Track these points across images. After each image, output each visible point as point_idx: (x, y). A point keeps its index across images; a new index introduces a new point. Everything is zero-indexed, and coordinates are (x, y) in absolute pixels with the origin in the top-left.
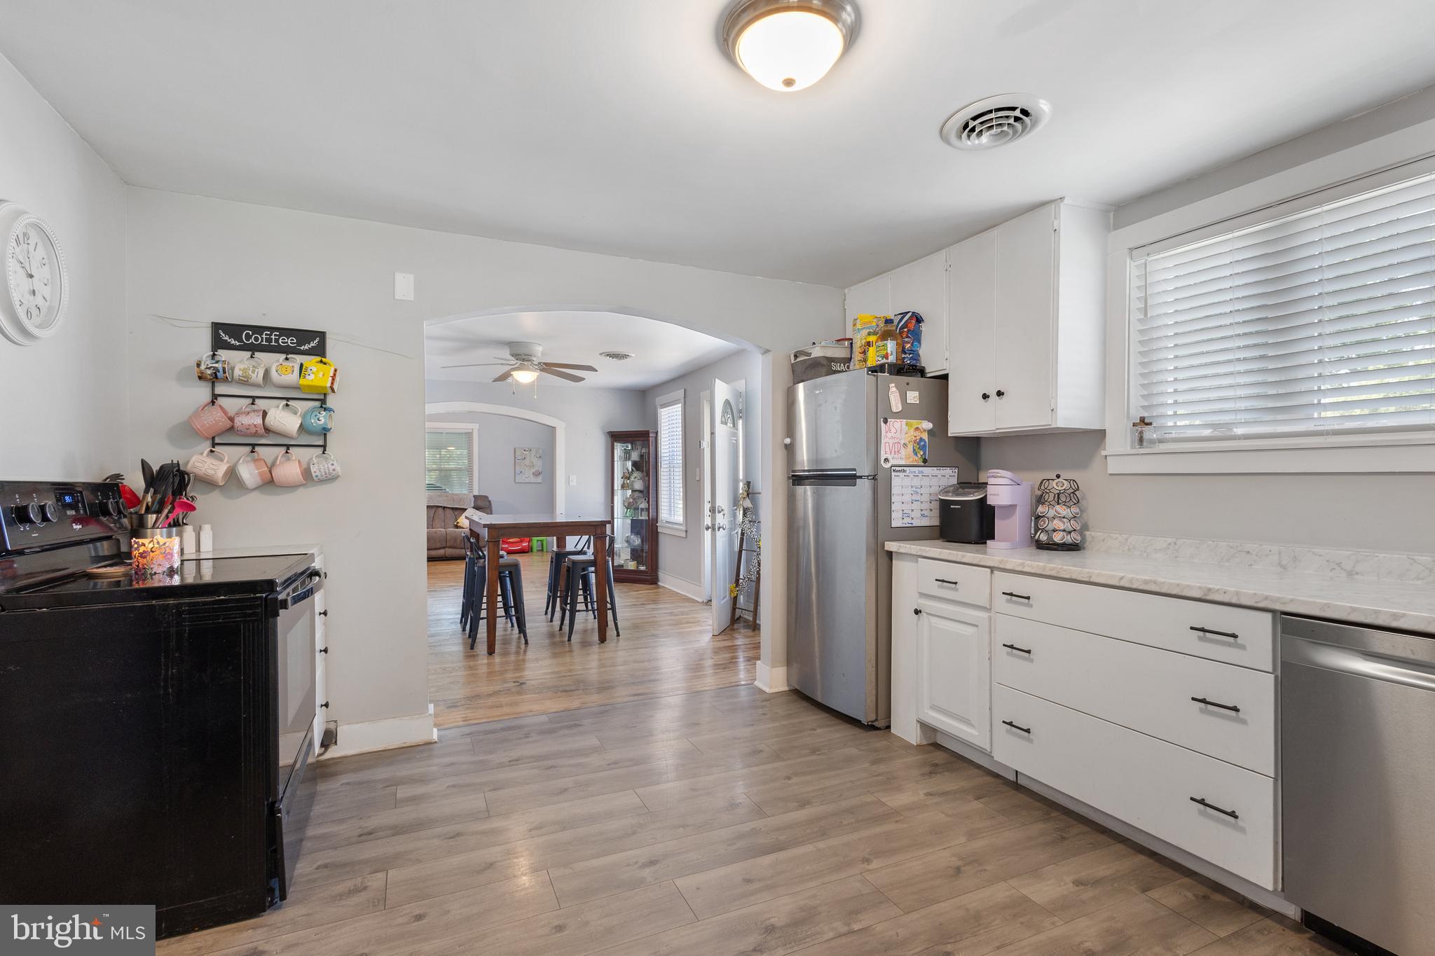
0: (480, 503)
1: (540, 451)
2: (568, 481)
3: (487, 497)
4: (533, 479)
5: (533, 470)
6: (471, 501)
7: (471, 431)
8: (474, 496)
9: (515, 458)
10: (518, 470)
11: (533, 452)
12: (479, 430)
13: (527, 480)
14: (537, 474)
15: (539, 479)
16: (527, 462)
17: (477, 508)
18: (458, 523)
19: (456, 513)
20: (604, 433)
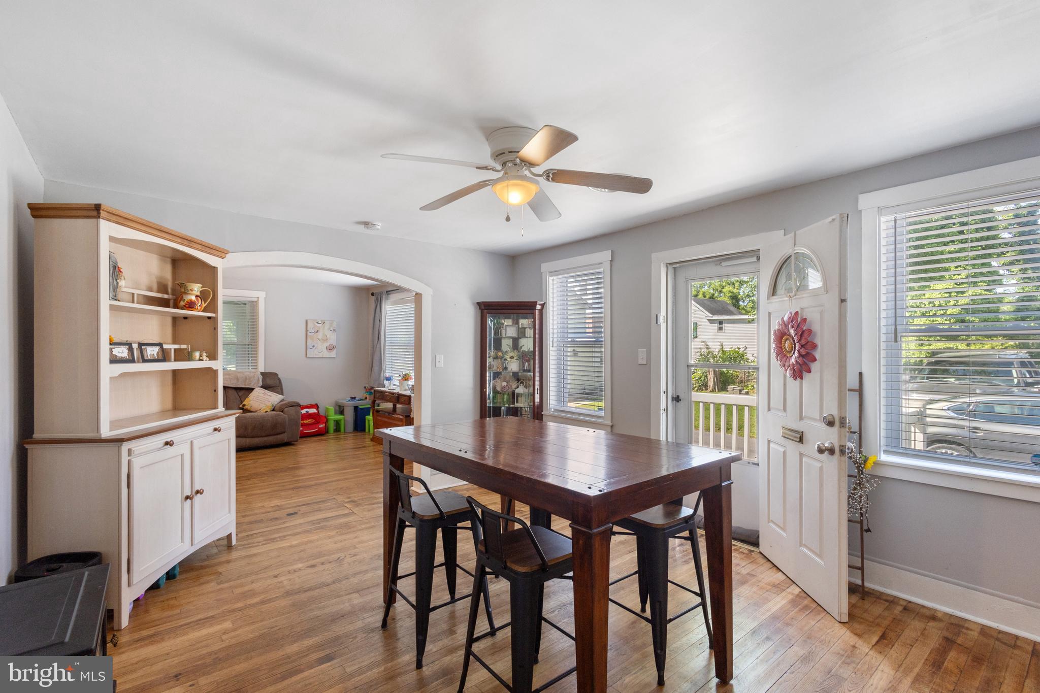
0: (269, 382)
1: (335, 324)
2: (434, 362)
3: (276, 375)
4: (326, 354)
5: (328, 344)
6: (259, 380)
7: (256, 300)
8: (262, 374)
9: (307, 330)
10: (309, 345)
11: (327, 326)
12: (265, 298)
13: (320, 355)
14: (331, 348)
15: (333, 354)
16: (320, 335)
17: (265, 387)
18: (244, 405)
19: (241, 393)
20: (473, 304)
